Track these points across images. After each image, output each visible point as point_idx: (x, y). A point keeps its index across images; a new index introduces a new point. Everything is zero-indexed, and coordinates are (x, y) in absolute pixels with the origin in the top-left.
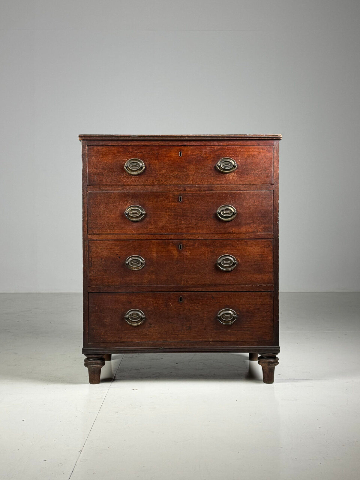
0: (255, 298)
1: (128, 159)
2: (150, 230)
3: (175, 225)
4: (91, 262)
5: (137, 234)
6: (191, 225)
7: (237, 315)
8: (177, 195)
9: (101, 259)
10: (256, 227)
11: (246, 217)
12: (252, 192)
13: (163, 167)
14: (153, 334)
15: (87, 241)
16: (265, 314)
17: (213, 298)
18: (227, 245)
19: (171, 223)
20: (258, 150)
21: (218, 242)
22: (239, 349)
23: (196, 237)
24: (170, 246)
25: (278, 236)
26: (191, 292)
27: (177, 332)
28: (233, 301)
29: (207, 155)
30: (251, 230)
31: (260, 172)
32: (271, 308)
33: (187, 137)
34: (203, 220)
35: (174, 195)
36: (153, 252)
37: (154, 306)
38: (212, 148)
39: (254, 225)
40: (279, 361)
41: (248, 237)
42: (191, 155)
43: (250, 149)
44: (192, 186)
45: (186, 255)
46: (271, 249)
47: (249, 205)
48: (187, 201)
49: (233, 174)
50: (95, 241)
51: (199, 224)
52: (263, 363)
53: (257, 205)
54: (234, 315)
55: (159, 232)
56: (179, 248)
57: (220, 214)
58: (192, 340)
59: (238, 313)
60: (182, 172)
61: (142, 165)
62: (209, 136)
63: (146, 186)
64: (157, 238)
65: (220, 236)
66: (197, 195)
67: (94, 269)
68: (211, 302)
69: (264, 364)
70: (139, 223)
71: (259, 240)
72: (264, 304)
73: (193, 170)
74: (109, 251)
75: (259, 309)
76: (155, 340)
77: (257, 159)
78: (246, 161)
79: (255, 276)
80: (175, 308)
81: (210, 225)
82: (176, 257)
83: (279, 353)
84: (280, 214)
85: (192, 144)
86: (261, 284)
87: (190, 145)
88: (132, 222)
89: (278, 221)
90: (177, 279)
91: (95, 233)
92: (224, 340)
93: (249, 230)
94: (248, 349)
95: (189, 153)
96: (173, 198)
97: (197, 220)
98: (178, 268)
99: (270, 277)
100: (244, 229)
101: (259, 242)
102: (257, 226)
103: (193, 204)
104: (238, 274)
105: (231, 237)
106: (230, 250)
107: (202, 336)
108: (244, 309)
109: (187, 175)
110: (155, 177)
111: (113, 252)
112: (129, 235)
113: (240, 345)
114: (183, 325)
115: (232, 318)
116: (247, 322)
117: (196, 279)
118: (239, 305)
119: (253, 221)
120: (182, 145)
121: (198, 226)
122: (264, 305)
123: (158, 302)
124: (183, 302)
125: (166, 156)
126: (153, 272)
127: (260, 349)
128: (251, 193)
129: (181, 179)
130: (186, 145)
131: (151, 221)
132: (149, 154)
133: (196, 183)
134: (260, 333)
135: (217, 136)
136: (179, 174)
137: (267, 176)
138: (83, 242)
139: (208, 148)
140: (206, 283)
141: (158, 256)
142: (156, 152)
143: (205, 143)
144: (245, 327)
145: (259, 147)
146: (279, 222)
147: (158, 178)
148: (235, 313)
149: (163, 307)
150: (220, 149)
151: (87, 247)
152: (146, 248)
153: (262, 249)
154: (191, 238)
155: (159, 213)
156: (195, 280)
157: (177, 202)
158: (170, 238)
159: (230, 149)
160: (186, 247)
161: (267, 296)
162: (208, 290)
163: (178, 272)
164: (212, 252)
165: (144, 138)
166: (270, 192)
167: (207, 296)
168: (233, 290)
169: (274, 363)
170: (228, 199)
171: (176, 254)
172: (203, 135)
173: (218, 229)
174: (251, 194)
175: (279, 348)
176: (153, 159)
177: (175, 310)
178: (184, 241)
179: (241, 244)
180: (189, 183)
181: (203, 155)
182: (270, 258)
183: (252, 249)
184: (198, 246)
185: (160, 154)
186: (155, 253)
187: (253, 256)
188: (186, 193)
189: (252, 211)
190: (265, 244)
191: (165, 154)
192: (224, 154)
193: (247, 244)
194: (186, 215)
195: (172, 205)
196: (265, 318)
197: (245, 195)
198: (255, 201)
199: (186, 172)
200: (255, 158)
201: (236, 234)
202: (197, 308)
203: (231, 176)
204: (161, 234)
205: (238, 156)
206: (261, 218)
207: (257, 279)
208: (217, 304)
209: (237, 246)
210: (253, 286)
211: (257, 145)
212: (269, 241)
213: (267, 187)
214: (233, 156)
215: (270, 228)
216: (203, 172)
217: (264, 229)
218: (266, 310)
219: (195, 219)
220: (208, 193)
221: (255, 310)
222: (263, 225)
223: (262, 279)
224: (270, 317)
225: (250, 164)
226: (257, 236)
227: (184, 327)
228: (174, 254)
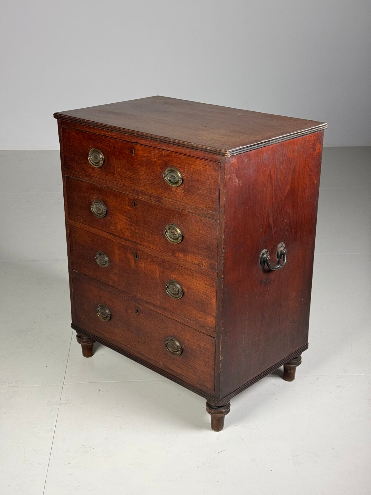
1: (91, 148)
3: (131, 232)
4: (73, 247)
5: (102, 230)
6: (143, 237)
8: (131, 199)
10: (201, 259)
12: (198, 217)
13: (118, 164)
14: (117, 334)
15: (68, 225)
16: (208, 360)
17: (163, 321)
18: (175, 269)
19: (127, 229)
20: (204, 165)
21: (167, 263)
23: (149, 251)
24: (128, 252)
26: (145, 307)
27: (135, 341)
28: (179, 332)
29: (155, 159)
30: (196, 262)
31: (206, 194)
32: (213, 356)
34: (154, 235)
35: (129, 199)
36: (115, 254)
37: (118, 308)
38: (160, 152)
39: (200, 257)
41: (193, 268)
42: (142, 156)
43: (196, 162)
44: (143, 192)
45: (141, 268)
46: (215, 289)
47: (195, 231)
48: (140, 209)
49: (179, 189)
53: (202, 233)
54: (180, 348)
55: (119, 235)
56: (135, 257)
58: (146, 355)
59: (184, 347)
60: (135, 174)
61: (102, 158)
63: (107, 182)
64: (117, 240)
65: (168, 258)
66: (148, 204)
68: (161, 324)
71: (204, 275)
72: (207, 348)
73: (144, 175)
74: (84, 240)
75: (202, 351)
77: (202, 177)
78: (192, 177)
79: (199, 315)
80: (133, 318)
81: (160, 243)
82: (133, 266)
85: (143, 143)
86: (204, 325)
90: (134, 289)
92: (172, 368)
93: (194, 261)
95: (140, 153)
96: (128, 201)
97: (149, 232)
98: (135, 278)
99: (213, 321)
100: (190, 258)
101: (204, 278)
103: (145, 215)
104: (184, 305)
105: (179, 262)
106: (177, 277)
107: (153, 356)
108: (189, 345)
109: (139, 179)
110: (113, 174)
111: (86, 242)
114: (139, 337)
115: (178, 349)
116: (191, 361)
117: (148, 295)
118: (184, 338)
119: (198, 251)
120: (134, 142)
121: (150, 239)
122: (207, 350)
123: (120, 305)
124: (139, 314)
125: (120, 152)
126: (115, 274)
129: (134, 182)
130: (137, 143)
131: (111, 221)
132: (108, 146)
133: (147, 190)
134: (202, 376)
136: (132, 176)
139: (157, 152)
140: (157, 303)
141: (119, 259)
142: (113, 145)
143: (154, 144)
144: (189, 364)
145: (206, 162)
147: (115, 175)
149: (124, 312)
150: (168, 156)
151: (69, 231)
152: (110, 248)
153: (207, 287)
154: (144, 251)
156: (148, 297)
157: (131, 207)
158: (127, 244)
159: (177, 158)
160: (141, 258)
161: (210, 341)
162: (158, 312)
163: (134, 282)
164: (162, 273)
166: (216, 222)
167: (157, 317)
168: (179, 321)
170: (175, 218)
173: (166, 249)
174: (197, 219)
176: (110, 152)
178: (139, 252)
179: (187, 273)
180: (141, 188)
181: (153, 159)
183: (197, 283)
184: (151, 262)
185: (116, 148)
186: (117, 255)
187: (199, 291)
188: (138, 199)
189: (198, 239)
190: (210, 282)
191: (120, 149)
192: (171, 162)
193: (193, 275)
194: (139, 224)
195: (128, 209)
196: (207, 364)
197: (191, 217)
198: (201, 228)
199: (138, 175)
200: (200, 175)
201: (182, 260)
202: (150, 326)
203: (177, 191)
204: (120, 237)
205: (185, 169)
206: (206, 250)
207: (200, 318)
208: (166, 329)
209: (184, 274)
210: (197, 324)
211: (204, 158)
212: (213, 280)
213: (212, 215)
214: (180, 167)
215: (214, 264)
216: (152, 179)
217: (208, 264)
218: (209, 356)
219: (147, 231)
220: (157, 205)
221: (198, 350)
222: (208, 260)
223: (206, 320)
224: (212, 365)
225: (195, 181)
226: (201, 270)
227: (140, 340)
228: (132, 263)
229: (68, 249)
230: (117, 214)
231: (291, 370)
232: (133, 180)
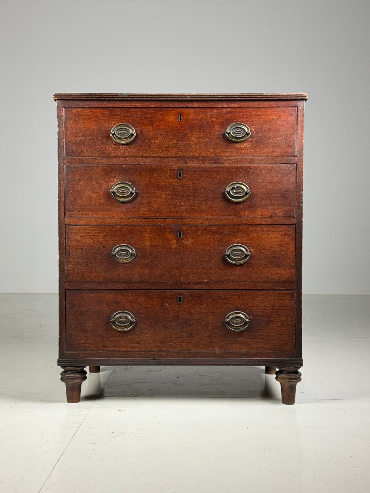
0: (272, 298)
1: (115, 124)
2: (142, 213)
3: (173, 207)
4: (69, 252)
5: (125, 218)
6: (193, 208)
7: (250, 319)
8: (176, 169)
9: (82, 249)
10: (274, 210)
11: (262, 197)
12: (269, 166)
13: (158, 135)
14: (145, 342)
15: (64, 225)
16: (285, 319)
17: (220, 297)
18: (238, 231)
19: (168, 205)
20: (278, 113)
21: (227, 228)
22: (252, 362)
23: (200, 222)
24: (167, 233)
25: (302, 221)
26: (193, 291)
27: (175, 339)
28: (244, 301)
29: (213, 119)
30: (267, 214)
31: (280, 141)
32: (292, 311)
33: (188, 97)
34: (208, 201)
35: (172, 170)
36: (145, 241)
37: (147, 307)
38: (220, 111)
39: (272, 208)
40: (301, 377)
41: (264, 223)
42: (194, 120)
43: (267, 112)
44: (195, 158)
45: (187, 245)
46: (293, 237)
47: (266, 183)
48: (189, 177)
49: (245, 144)
50: (74, 226)
51: (203, 206)
52: (282, 379)
53: (275, 182)
54: (245, 320)
55: (154, 216)
56: (179, 235)
57: (229, 193)
58: (193, 349)
59: (251, 317)
60: (182, 141)
61: (133, 132)
62: (216, 96)
63: (137, 158)
64: (150, 223)
65: (229, 221)
66: (201, 169)
67: (73, 261)
68: (218, 302)
69: (283, 381)
70: (128, 205)
71: (277, 226)
72: (283, 305)
73: (196, 139)
74: (91, 239)
75: (276, 312)
76: (149, 350)
77: (276, 125)
78: (262, 128)
79: (272, 272)
80: (173, 310)
81: (217, 208)
82: (174, 247)
83: (302, 367)
84: (304, 193)
85: (195, 106)
86: (280, 281)
87: (193, 106)
88: (120, 204)
89: (302, 202)
90: (176, 274)
91: (74, 216)
92: (234, 350)
93: (265, 214)
94: (263, 362)
95: (192, 116)
96: (170, 173)
97: (201, 200)
98: (177, 260)
99: (291, 272)
100: (259, 212)
101: (278, 229)
102: (276, 209)
103: (196, 182)
104: (251, 268)
105: (244, 222)
106: (241, 239)
107: (206, 345)
108: (258, 311)
109: (189, 145)
110: (149, 147)
111: (95, 240)
112: (116, 219)
113: (254, 356)
114: (182, 331)
115: (243, 322)
116: (263, 329)
117: (198, 274)
118: (251, 307)
119: (270, 202)
120: (182, 107)
121: (202, 208)
122: (283, 308)
123: (151, 302)
124: (183, 302)
125: (162, 121)
126: (145, 265)
127: (278, 362)
129: (181, 149)
130: (187, 107)
131: (143, 202)
132: (142, 117)
133: (200, 154)
134: (278, 341)
135: (226, 96)
136: (178, 143)
137: (289, 146)
138: (59, 228)
139: (215, 111)
140: (211, 279)
141: (152, 245)
142: (150, 115)
143: (211, 104)
144: (260, 334)
145: (280, 109)
146: (303, 204)
147: (152, 148)
148: (248, 316)
149: (158, 308)
150: (229, 112)
151: (64, 234)
152: (137, 236)
153: (282, 238)
154: (193, 223)
155: (153, 191)
156: (198, 276)
157: (175, 179)
158: (167, 223)
159: (242, 113)
160: (187, 234)
161: (287, 296)
162: (213, 289)
163: (177, 265)
164: (219, 241)
165: (135, 98)
166: (292, 166)
167: (212, 296)
168: (244, 288)
169: (295, 379)
170: (239, 175)
171: (174, 242)
172: (208, 95)
173: (227, 213)
174: (268, 169)
175: (302, 360)
176: (145, 124)
177: (172, 312)
178: (185, 228)
179: (255, 230)
180: (191, 154)
181: (209, 119)
182: (292, 248)
183: (269, 237)
184: (202, 234)
185: (155, 118)
186: (148, 241)
187: (271, 246)
188: (187, 167)
189: (270, 190)
190: (285, 231)
191: (161, 118)
192: (235, 118)
193: (263, 231)
194: (187, 195)
195: (170, 182)
196: (285, 324)
197: (260, 170)
198: (274, 177)
199: (187, 140)
200: (273, 123)
201: (249, 218)
202: (199, 310)
203: (243, 146)
204: (155, 218)
205: (253, 122)
206: (281, 199)
207: (274, 275)
208: (224, 305)
209: (250, 234)
210: (270, 284)
211: (277, 106)
212: (290, 227)
213: (289, 160)
214: (246, 121)
215: (291, 211)
216: (208, 141)
217: (284, 212)
218: (286, 313)
219: (198, 200)
220: (214, 168)
221: (272, 313)
222: (283, 208)
223: (282, 275)
224: (291, 322)
225: (267, 131)
226: (275, 221)
227: (184, 334)
228: (171, 243)
232: (179, 147)
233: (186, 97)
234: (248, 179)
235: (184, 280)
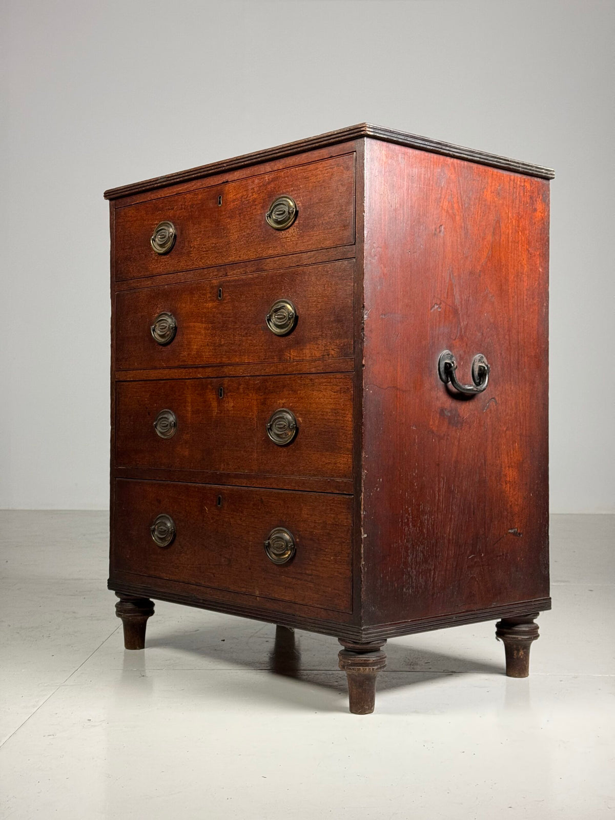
0: (324, 508)
1: (157, 224)
2: (183, 359)
3: (213, 347)
4: (119, 422)
5: (167, 368)
6: (233, 348)
7: (296, 543)
8: (216, 286)
9: (130, 417)
10: (326, 345)
11: (311, 323)
12: (320, 267)
13: (197, 233)
14: (184, 567)
15: (115, 382)
16: (339, 548)
17: (262, 502)
18: (284, 386)
19: (208, 345)
20: (330, 168)
21: (271, 381)
23: (241, 371)
24: (208, 391)
26: (233, 487)
27: (213, 567)
28: (290, 511)
29: (255, 196)
30: (318, 354)
31: (333, 218)
33: (225, 165)
34: (249, 336)
35: (212, 287)
36: (187, 404)
37: (187, 511)
38: (262, 180)
39: (324, 342)
41: (313, 370)
42: (234, 201)
43: (317, 169)
44: (235, 265)
45: (228, 410)
46: (351, 395)
47: (316, 297)
48: (229, 297)
49: (291, 230)
51: (244, 344)
53: (328, 294)
54: (291, 544)
55: (194, 363)
56: (219, 395)
57: (269, 320)
58: (232, 588)
59: (298, 540)
60: (222, 238)
61: (170, 233)
63: (178, 274)
65: (272, 369)
66: (242, 283)
67: (122, 434)
68: (259, 510)
71: (331, 375)
72: (337, 523)
73: (236, 232)
74: (138, 401)
75: (329, 534)
76: (187, 580)
78: (311, 199)
79: (324, 459)
80: (213, 518)
81: (260, 346)
82: (215, 414)
85: (236, 177)
86: (333, 476)
87: (233, 179)
88: (159, 346)
89: (364, 329)
90: (215, 459)
91: (122, 368)
92: (276, 596)
93: (315, 353)
94: (311, 624)
95: (231, 196)
96: (210, 293)
97: (241, 335)
98: (218, 436)
99: (348, 461)
100: (308, 351)
101: (332, 380)
102: (328, 344)
103: (236, 304)
104: (298, 452)
105: (290, 370)
106: (287, 400)
107: (245, 583)
108: (306, 530)
109: (228, 243)
110: (189, 253)
111: (142, 403)
112: (159, 371)
114: (221, 555)
116: (311, 563)
117: (239, 460)
118: (298, 522)
119: (322, 331)
120: (223, 183)
121: (243, 348)
122: (337, 527)
123: (191, 503)
124: (222, 506)
125: (201, 209)
126: (186, 443)
127: (329, 628)
128: (319, 269)
129: (220, 252)
130: (227, 182)
132: (183, 208)
133: (240, 257)
134: (330, 589)
135: (265, 152)
136: (217, 243)
137: (344, 226)
139: (256, 181)
140: (252, 470)
141: (193, 411)
142: (190, 203)
143: (253, 170)
144: (307, 572)
145: (333, 161)
147: (191, 255)
148: (294, 538)
149: (197, 514)
150: (273, 180)
151: (115, 394)
152: (179, 396)
153: (337, 396)
154: (233, 374)
155: (193, 324)
156: (238, 463)
157: (216, 301)
158: (207, 375)
159: (287, 177)
160: (228, 392)
161: (343, 506)
162: (254, 486)
163: (217, 444)
164: (262, 403)
165: (173, 180)
166: (350, 263)
167: (253, 498)
168: (290, 487)
170: (285, 287)
171: (215, 407)
173: (270, 353)
174: (319, 271)
176: (186, 217)
177: (212, 521)
178: (225, 381)
179: (304, 384)
180: (231, 259)
181: (250, 197)
182: (349, 417)
183: (321, 395)
184: (244, 392)
185: (194, 206)
186: (190, 404)
187: (323, 412)
188: (227, 281)
189: (321, 309)
190: (341, 384)
191: (200, 205)
192: (279, 188)
193: (313, 385)
194: (226, 326)
195: (210, 306)
196: (339, 557)
197: (310, 274)
198: (326, 286)
199: (227, 236)
200: (324, 188)
201: (296, 363)
202: (239, 522)
203: (288, 236)
204: (195, 366)
205: (299, 190)
206: (335, 325)
207: (326, 465)
208: (267, 516)
209: (298, 390)
210: (320, 481)
211: (329, 156)
212: (348, 377)
213: (345, 251)
214: (292, 191)
215: (348, 346)
216: (248, 234)
217: (338, 349)
218: (342, 538)
219: (239, 334)
220: (257, 278)
221: (323, 535)
222: (338, 342)
223: (336, 465)
224: (347, 555)
225: (317, 203)
226: (327, 367)
227: (223, 560)
228: (213, 408)
229: (111, 429)
230: (191, 324)
231: (518, 651)
233: (221, 165)
234: (295, 292)
235: (224, 470)
